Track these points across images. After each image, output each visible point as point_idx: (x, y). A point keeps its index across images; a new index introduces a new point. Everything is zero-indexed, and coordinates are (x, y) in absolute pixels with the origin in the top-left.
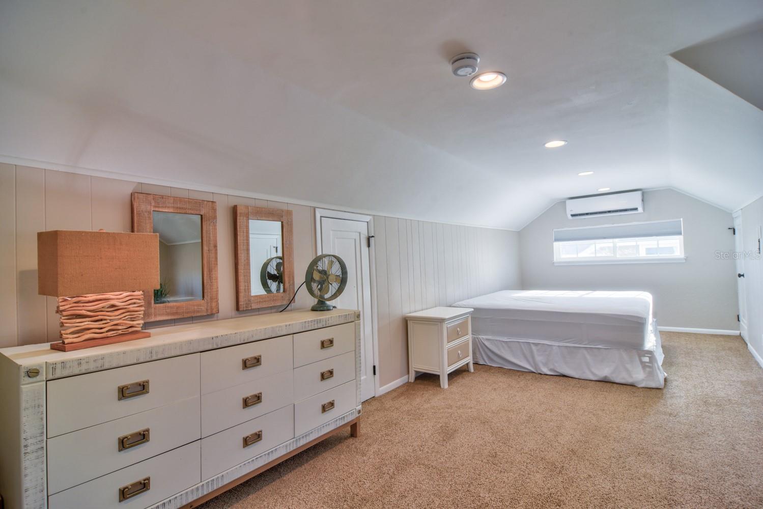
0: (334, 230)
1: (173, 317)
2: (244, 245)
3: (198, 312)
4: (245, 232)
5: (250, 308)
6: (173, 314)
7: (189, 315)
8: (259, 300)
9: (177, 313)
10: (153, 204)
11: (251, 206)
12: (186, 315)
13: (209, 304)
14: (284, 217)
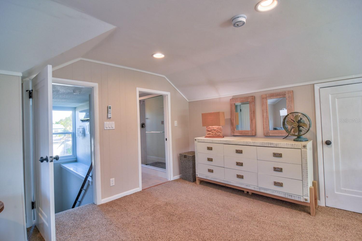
0: (332, 94)
1: (241, 135)
2: (265, 110)
3: (248, 134)
4: (265, 105)
5: (269, 135)
6: (240, 134)
7: (245, 135)
8: (273, 132)
9: (241, 134)
10: (234, 101)
11: (268, 94)
12: (244, 135)
13: (252, 132)
14: (286, 95)
